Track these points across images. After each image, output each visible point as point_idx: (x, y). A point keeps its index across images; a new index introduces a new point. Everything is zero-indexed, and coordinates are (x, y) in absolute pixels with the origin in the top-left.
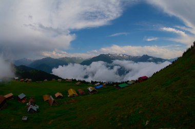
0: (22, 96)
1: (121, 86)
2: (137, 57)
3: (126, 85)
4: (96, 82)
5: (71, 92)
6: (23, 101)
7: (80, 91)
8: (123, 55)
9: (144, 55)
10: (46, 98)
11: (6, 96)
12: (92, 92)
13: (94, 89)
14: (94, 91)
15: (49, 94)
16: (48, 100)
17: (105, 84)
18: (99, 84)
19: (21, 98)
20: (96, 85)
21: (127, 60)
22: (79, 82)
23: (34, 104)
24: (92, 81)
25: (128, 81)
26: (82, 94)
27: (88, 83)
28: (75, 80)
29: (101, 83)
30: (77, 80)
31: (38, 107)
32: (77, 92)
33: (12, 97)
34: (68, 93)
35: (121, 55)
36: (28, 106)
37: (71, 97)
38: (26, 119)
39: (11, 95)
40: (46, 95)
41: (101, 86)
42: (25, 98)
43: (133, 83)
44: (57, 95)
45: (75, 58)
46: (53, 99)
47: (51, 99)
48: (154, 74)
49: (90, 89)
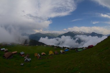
0: (22, 53)
1: (79, 50)
2: (89, 33)
3: (82, 50)
4: (65, 48)
5: (51, 52)
6: (23, 56)
7: (56, 52)
8: (81, 32)
9: (93, 33)
10: (36, 55)
11: (13, 53)
12: (62, 53)
13: (63, 51)
14: (63, 52)
15: (38, 53)
16: (37, 56)
17: (70, 49)
18: (67, 48)
19: (22, 54)
20: (65, 49)
21: (83, 35)
22: (56, 47)
23: (29, 57)
24: (63, 47)
25: (83, 48)
26: (57, 54)
27: (61, 48)
28: (54, 46)
29: (68, 48)
30: (55, 46)
31: (31, 59)
32: (54, 53)
33: (16, 53)
34: (49, 53)
36: (25, 58)
37: (50, 55)
38: (23, 64)
39: (16, 52)
40: (36, 54)
41: (68, 50)
42: (24, 54)
43: (86, 49)
44: (42, 54)
45: (54, 34)
46: (39, 56)
47: (38, 56)
48: (98, 44)
49: (61, 51)
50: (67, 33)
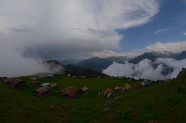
2: (177, 53)
8: (165, 53)
21: (169, 57)
24: (140, 79)
27: (136, 80)
28: (126, 77)
35: (163, 53)
45: (121, 57)
50: (142, 55)
